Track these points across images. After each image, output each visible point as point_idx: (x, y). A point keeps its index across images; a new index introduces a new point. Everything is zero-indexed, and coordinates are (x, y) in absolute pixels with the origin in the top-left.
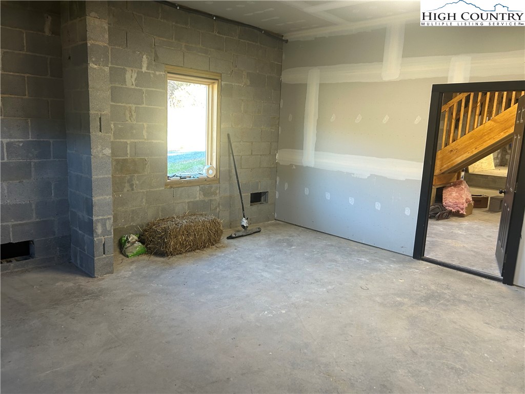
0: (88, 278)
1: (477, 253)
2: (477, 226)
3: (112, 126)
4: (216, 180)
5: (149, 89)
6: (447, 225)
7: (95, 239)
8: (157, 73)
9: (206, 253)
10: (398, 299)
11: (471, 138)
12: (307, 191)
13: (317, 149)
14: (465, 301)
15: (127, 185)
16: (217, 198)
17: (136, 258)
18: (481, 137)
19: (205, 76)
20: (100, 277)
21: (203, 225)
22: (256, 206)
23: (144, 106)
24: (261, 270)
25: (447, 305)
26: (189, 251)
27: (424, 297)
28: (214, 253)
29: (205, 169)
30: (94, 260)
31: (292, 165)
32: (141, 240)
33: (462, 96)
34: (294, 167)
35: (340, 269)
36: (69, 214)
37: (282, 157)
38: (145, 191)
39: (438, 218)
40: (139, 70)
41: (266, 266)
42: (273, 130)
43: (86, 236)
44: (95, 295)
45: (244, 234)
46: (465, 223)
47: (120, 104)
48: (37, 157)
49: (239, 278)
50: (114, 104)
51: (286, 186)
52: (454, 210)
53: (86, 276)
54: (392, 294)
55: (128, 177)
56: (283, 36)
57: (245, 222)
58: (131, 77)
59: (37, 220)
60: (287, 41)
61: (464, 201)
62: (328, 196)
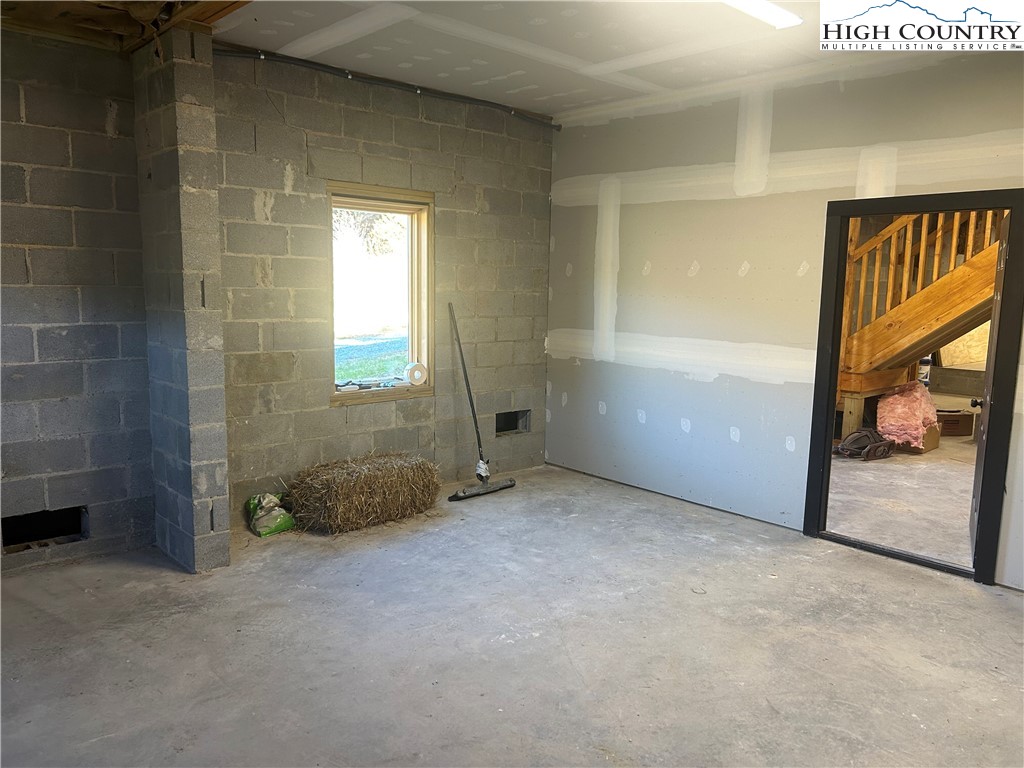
0: (184, 575)
1: (933, 523)
2: (944, 470)
3: (230, 294)
4: (428, 389)
5: (298, 225)
6: (882, 470)
7: (195, 502)
8: (313, 196)
9: (404, 529)
10: (760, 611)
11: (927, 299)
12: (603, 408)
13: (620, 326)
14: (891, 616)
15: (258, 402)
16: (431, 423)
17: (274, 538)
18: (947, 297)
19: (402, 199)
20: (204, 573)
21: (401, 475)
22: (507, 437)
23: (288, 256)
24: (505, 558)
25: (854, 623)
26: (374, 525)
27: (812, 606)
28: (421, 528)
29: (406, 368)
30: (193, 540)
31: (573, 359)
32: (285, 504)
33: (906, 220)
34: (578, 363)
35: (658, 555)
36: (152, 457)
37: (554, 343)
38: (291, 412)
39: (867, 456)
40: (280, 191)
41: (516, 550)
42: (537, 294)
43: (180, 496)
44: (192, 605)
45: (482, 491)
46: (921, 465)
47: (245, 255)
48: (93, 355)
49: (462, 573)
50: (233, 254)
51: (565, 396)
52: (898, 441)
53: (179, 571)
54: (751, 602)
55: (261, 387)
56: (552, 118)
57: (482, 469)
58: (263, 205)
59: (93, 469)
60: (559, 128)
61: (920, 422)
62: (642, 417)
